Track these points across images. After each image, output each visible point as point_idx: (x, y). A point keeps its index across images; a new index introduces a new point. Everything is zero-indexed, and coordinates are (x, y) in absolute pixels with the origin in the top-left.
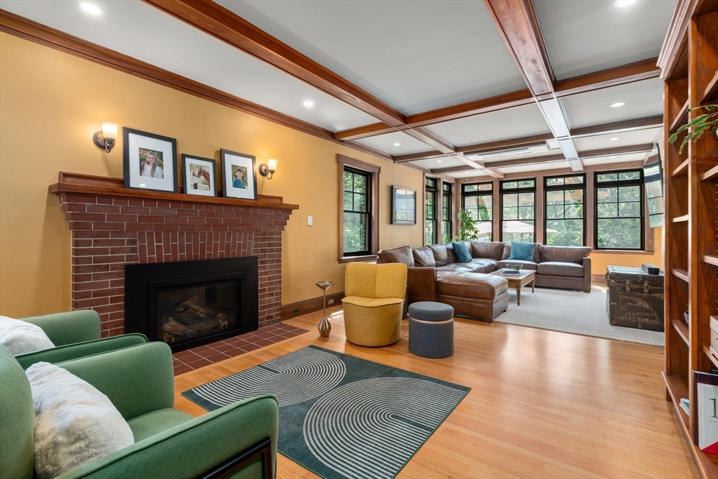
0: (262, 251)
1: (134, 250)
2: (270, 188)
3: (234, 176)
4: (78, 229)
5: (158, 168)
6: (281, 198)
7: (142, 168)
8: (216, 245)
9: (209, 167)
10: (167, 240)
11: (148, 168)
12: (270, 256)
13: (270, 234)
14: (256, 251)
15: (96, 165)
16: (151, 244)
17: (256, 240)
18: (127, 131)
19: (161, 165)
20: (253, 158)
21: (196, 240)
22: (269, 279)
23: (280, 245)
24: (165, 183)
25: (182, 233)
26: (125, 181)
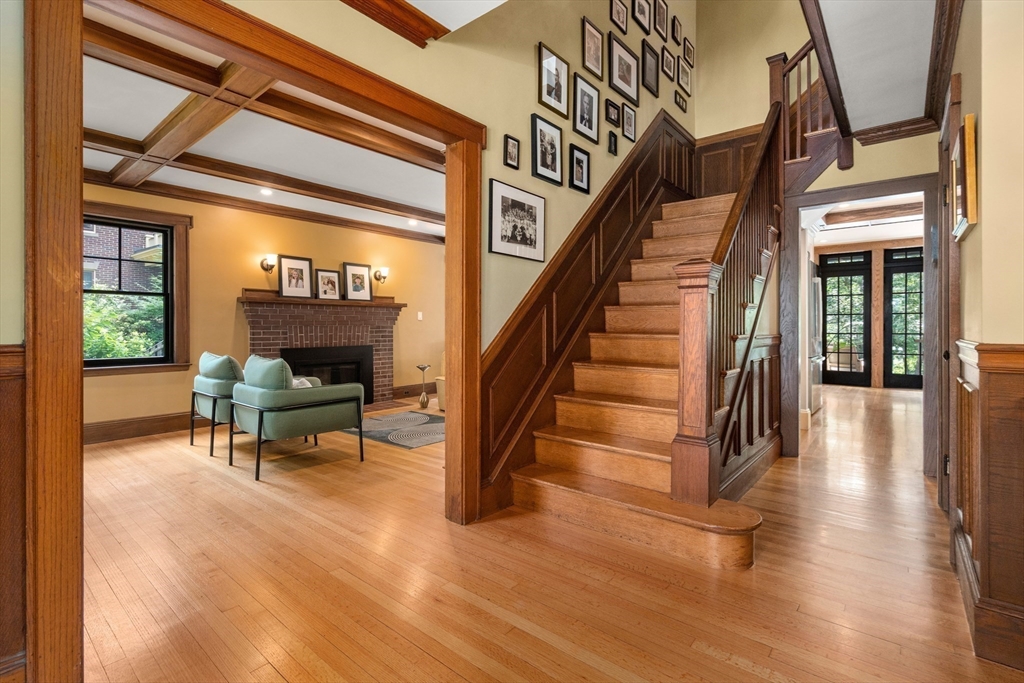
0: (376, 341)
1: (286, 339)
2: (383, 290)
3: (354, 282)
4: (254, 325)
5: (300, 281)
6: (393, 298)
7: (290, 281)
8: (340, 336)
9: (334, 277)
10: (306, 332)
11: (294, 281)
12: (383, 346)
13: (383, 327)
14: (372, 341)
15: (261, 282)
16: (296, 335)
17: (372, 332)
18: (281, 257)
19: (302, 279)
20: (369, 267)
21: (326, 332)
22: (383, 364)
23: (392, 336)
24: (303, 291)
25: (316, 327)
26: (279, 292)
